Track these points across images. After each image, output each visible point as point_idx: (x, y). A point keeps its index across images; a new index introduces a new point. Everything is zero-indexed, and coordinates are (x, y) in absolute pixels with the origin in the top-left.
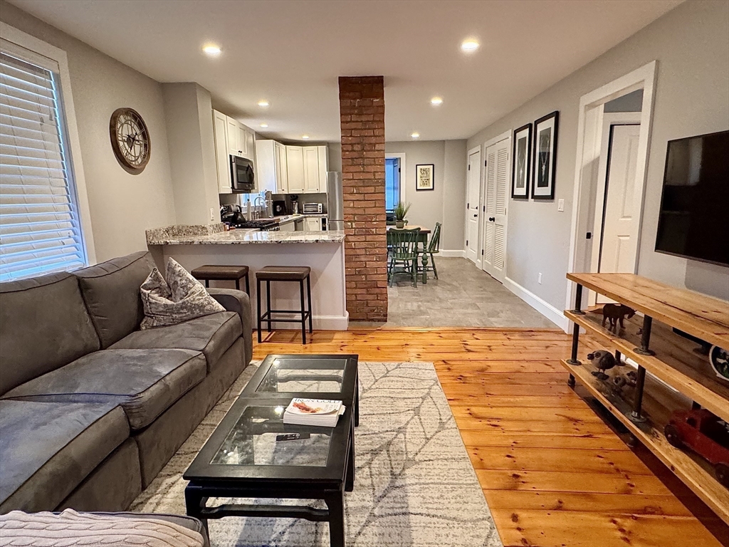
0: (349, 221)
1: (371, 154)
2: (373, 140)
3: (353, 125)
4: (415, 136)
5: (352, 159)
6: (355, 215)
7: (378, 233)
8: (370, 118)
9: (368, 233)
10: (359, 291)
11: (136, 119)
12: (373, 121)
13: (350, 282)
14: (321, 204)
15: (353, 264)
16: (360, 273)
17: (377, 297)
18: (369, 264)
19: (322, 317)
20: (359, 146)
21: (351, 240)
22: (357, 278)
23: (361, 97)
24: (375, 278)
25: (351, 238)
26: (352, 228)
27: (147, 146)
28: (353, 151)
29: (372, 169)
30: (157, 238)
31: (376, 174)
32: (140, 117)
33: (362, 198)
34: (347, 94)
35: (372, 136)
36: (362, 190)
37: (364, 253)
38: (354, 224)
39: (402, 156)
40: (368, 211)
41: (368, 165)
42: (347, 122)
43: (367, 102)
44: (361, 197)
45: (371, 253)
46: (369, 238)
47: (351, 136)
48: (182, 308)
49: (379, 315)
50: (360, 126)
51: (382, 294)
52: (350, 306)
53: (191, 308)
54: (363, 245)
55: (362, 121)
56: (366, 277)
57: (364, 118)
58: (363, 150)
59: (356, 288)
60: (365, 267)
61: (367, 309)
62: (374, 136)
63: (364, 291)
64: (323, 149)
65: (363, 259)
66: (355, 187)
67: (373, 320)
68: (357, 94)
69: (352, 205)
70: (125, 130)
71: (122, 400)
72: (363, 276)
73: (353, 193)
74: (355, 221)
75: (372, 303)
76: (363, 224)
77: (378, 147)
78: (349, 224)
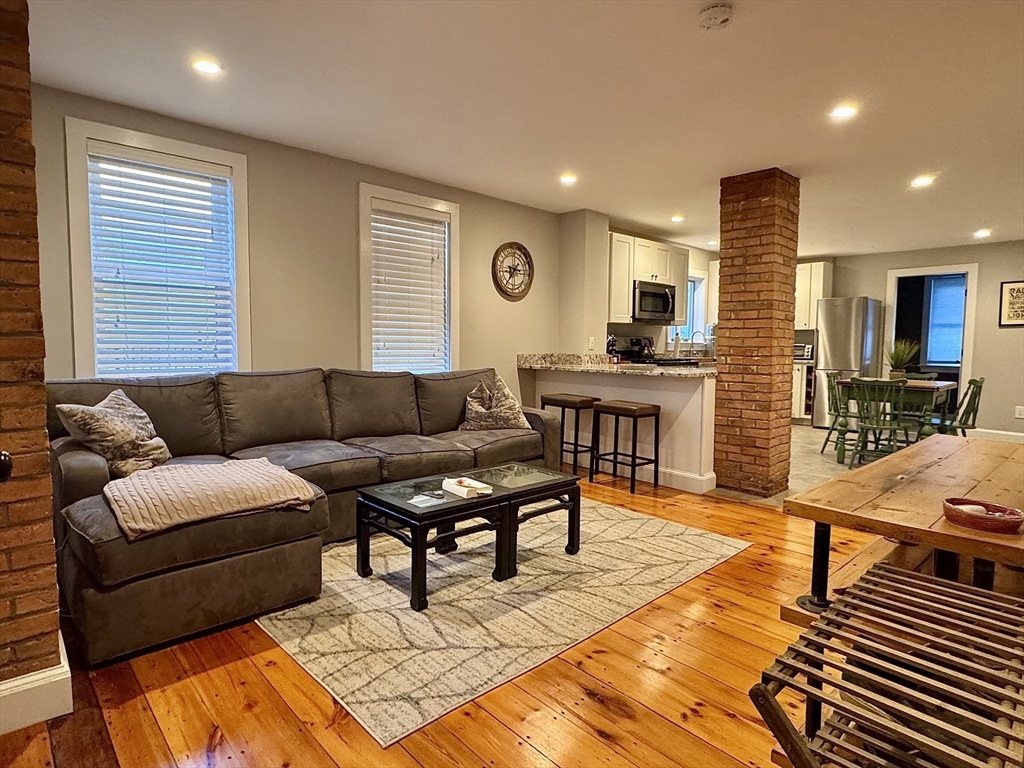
0: (722, 355)
1: (756, 269)
2: (759, 250)
3: (734, 234)
4: (983, 234)
5: (732, 276)
6: (730, 347)
7: (760, 371)
8: (757, 223)
9: (746, 371)
10: (731, 448)
11: (521, 251)
12: (760, 227)
13: (720, 434)
14: (811, 346)
15: (726, 412)
16: (732, 425)
17: (755, 460)
18: (747, 414)
19: (675, 472)
20: (741, 259)
21: (724, 379)
22: (730, 431)
23: (747, 198)
24: (752, 433)
25: (724, 377)
26: (726, 363)
27: (531, 276)
28: (733, 266)
29: (756, 287)
30: (529, 363)
31: (761, 294)
32: (525, 249)
33: (741, 326)
34: (730, 197)
35: (757, 246)
36: (743, 315)
37: (739, 397)
38: (729, 358)
39: (972, 270)
40: (748, 343)
41: (750, 283)
42: (728, 231)
43: (754, 204)
44: (740, 324)
45: (750, 398)
46: (747, 378)
47: (732, 248)
48: (489, 417)
49: (757, 486)
50: (743, 233)
51: (762, 457)
52: (718, 465)
53: (497, 419)
54: (740, 387)
55: (746, 228)
56: (741, 431)
57: (749, 224)
58: (746, 263)
59: (727, 443)
60: (741, 417)
61: (739, 475)
62: (761, 245)
63: (737, 449)
64: (819, 266)
65: (738, 405)
66: (734, 311)
67: (747, 492)
68: (742, 195)
69: (727, 334)
70: (507, 262)
71: (381, 455)
72: (738, 429)
73: (730, 319)
74: (731, 355)
75: (747, 468)
76: (740, 360)
77: (765, 259)
78: (723, 358)
